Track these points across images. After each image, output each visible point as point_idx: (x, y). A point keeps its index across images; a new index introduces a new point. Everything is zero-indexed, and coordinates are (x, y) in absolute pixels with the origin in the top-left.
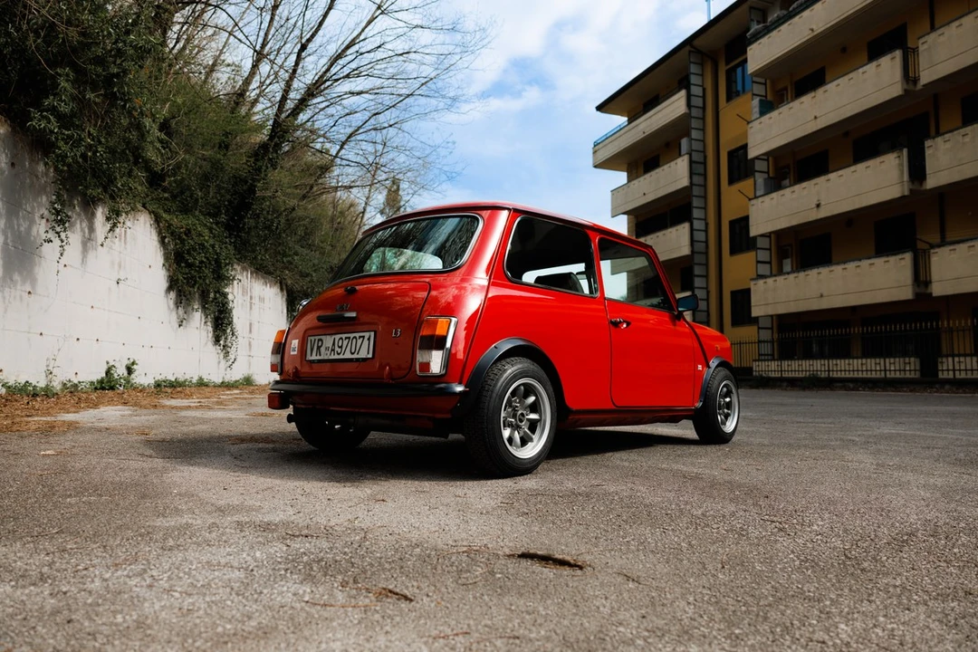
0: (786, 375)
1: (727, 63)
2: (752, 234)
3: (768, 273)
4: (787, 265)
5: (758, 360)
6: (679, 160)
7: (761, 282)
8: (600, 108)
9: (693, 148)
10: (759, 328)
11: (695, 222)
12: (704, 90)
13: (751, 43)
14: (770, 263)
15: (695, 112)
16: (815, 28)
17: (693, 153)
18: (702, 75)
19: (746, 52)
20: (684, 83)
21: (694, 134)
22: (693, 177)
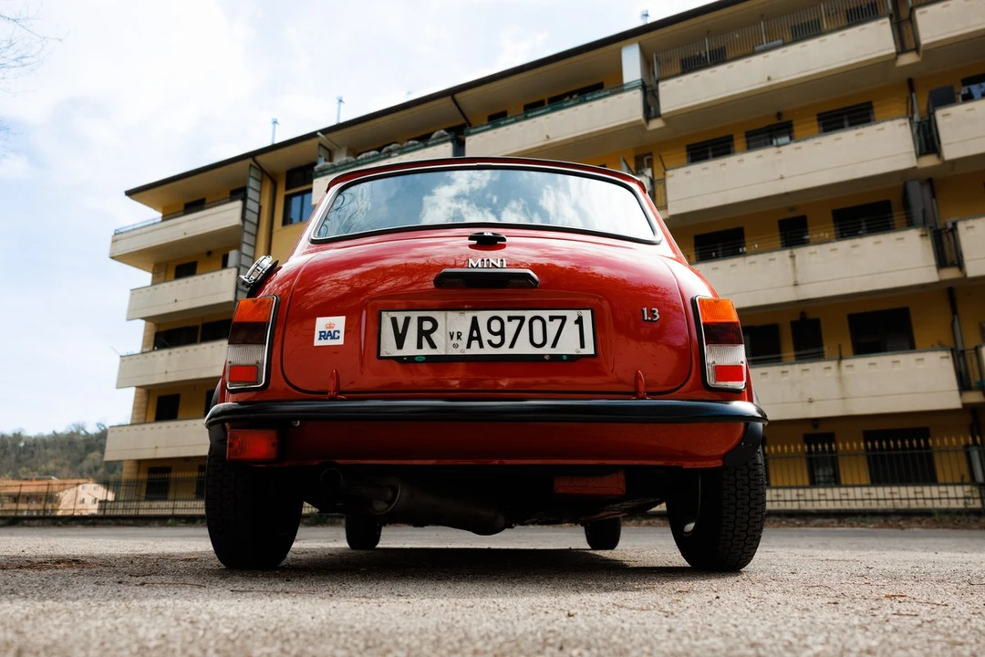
1: (287, 189)
6: (225, 272)
8: (130, 193)
9: (243, 263)
12: (260, 207)
13: (317, 177)
15: (248, 227)
17: (241, 268)
18: (260, 192)
19: (311, 182)
21: (245, 249)
22: (239, 293)
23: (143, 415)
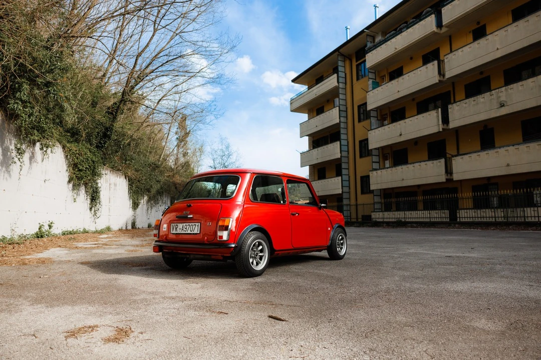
0: (385, 220)
1: (357, 61)
2: (370, 148)
3: (378, 168)
4: (387, 164)
5: (374, 212)
6: (334, 110)
7: (375, 172)
8: (293, 81)
9: (341, 103)
10: (374, 196)
11: (342, 141)
12: (346, 74)
13: (368, 53)
14: (379, 162)
15: (341, 85)
16: (397, 47)
17: (341, 106)
18: (344, 67)
19: (365, 56)
20: (335, 70)
21: (341, 96)
22: (341, 118)
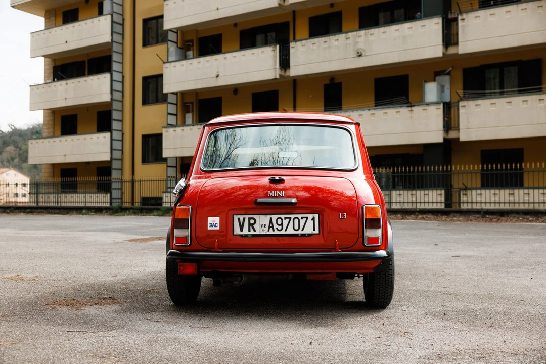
2: (165, 91)
3: (175, 123)
4: (189, 118)
5: (166, 192)
6: (102, 18)
7: (171, 130)
9: (115, 10)
10: (168, 166)
11: (114, 74)
14: (176, 115)
17: (115, 15)
22: (115, 35)
23: (52, 130)
